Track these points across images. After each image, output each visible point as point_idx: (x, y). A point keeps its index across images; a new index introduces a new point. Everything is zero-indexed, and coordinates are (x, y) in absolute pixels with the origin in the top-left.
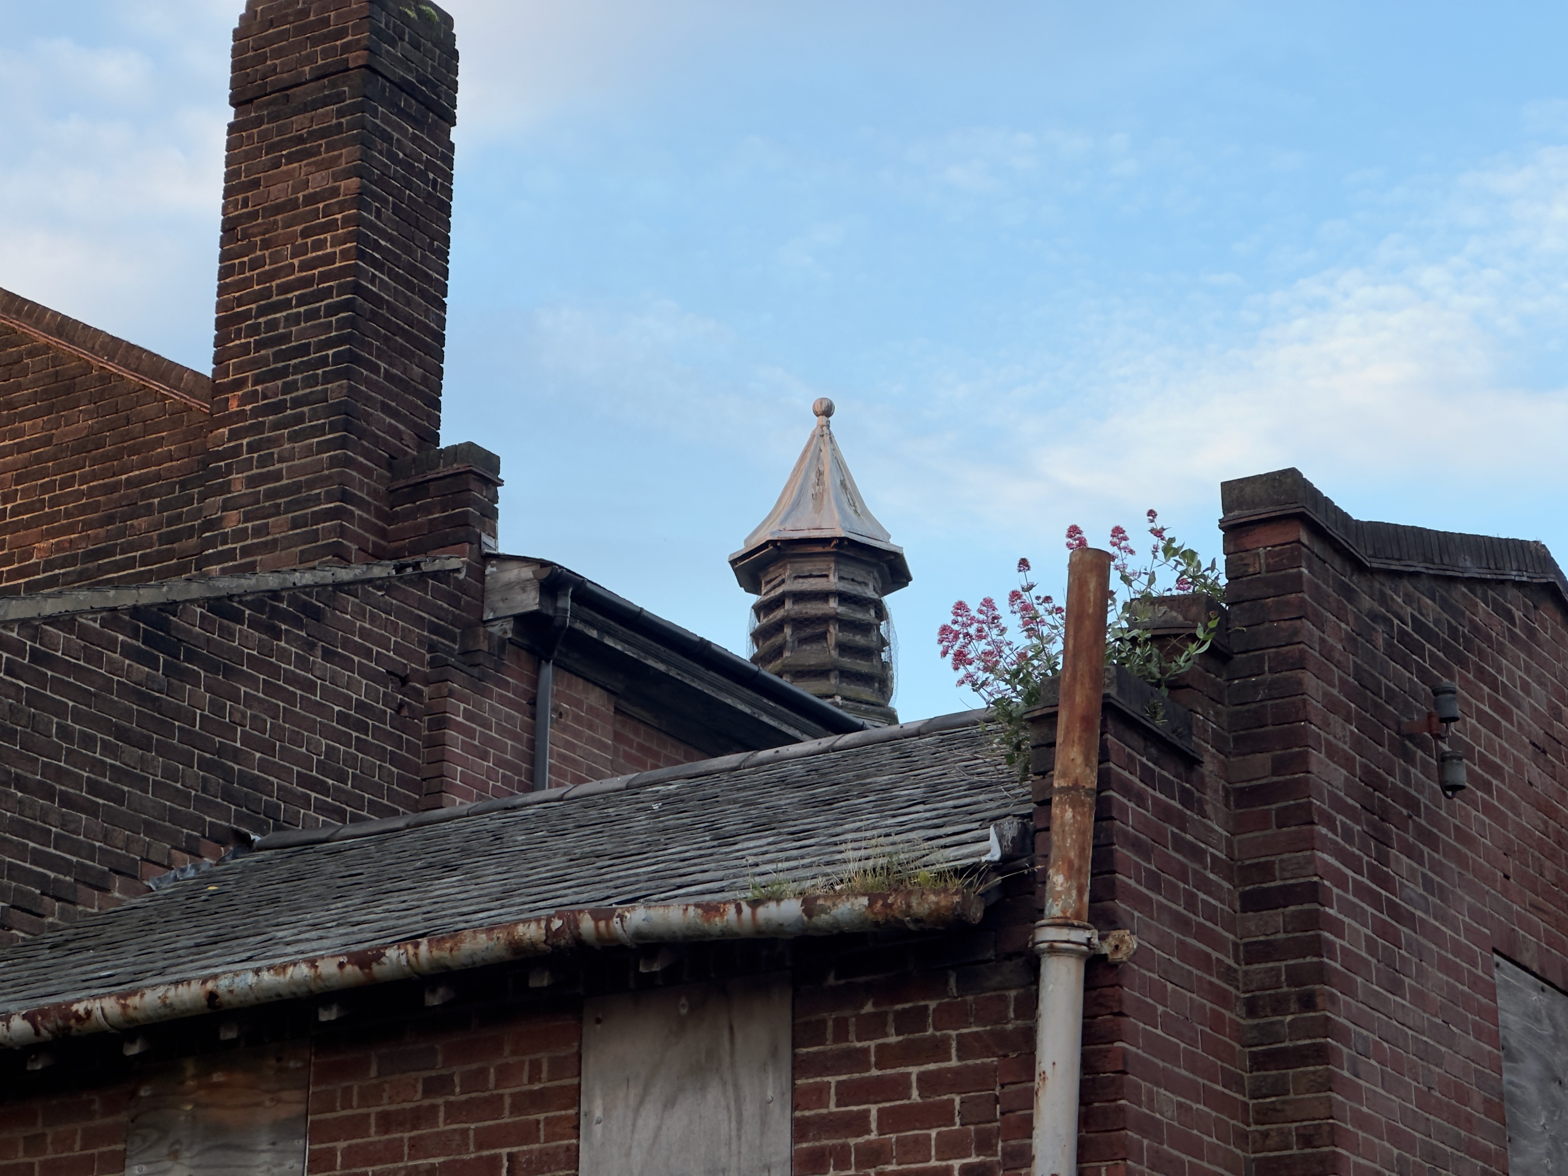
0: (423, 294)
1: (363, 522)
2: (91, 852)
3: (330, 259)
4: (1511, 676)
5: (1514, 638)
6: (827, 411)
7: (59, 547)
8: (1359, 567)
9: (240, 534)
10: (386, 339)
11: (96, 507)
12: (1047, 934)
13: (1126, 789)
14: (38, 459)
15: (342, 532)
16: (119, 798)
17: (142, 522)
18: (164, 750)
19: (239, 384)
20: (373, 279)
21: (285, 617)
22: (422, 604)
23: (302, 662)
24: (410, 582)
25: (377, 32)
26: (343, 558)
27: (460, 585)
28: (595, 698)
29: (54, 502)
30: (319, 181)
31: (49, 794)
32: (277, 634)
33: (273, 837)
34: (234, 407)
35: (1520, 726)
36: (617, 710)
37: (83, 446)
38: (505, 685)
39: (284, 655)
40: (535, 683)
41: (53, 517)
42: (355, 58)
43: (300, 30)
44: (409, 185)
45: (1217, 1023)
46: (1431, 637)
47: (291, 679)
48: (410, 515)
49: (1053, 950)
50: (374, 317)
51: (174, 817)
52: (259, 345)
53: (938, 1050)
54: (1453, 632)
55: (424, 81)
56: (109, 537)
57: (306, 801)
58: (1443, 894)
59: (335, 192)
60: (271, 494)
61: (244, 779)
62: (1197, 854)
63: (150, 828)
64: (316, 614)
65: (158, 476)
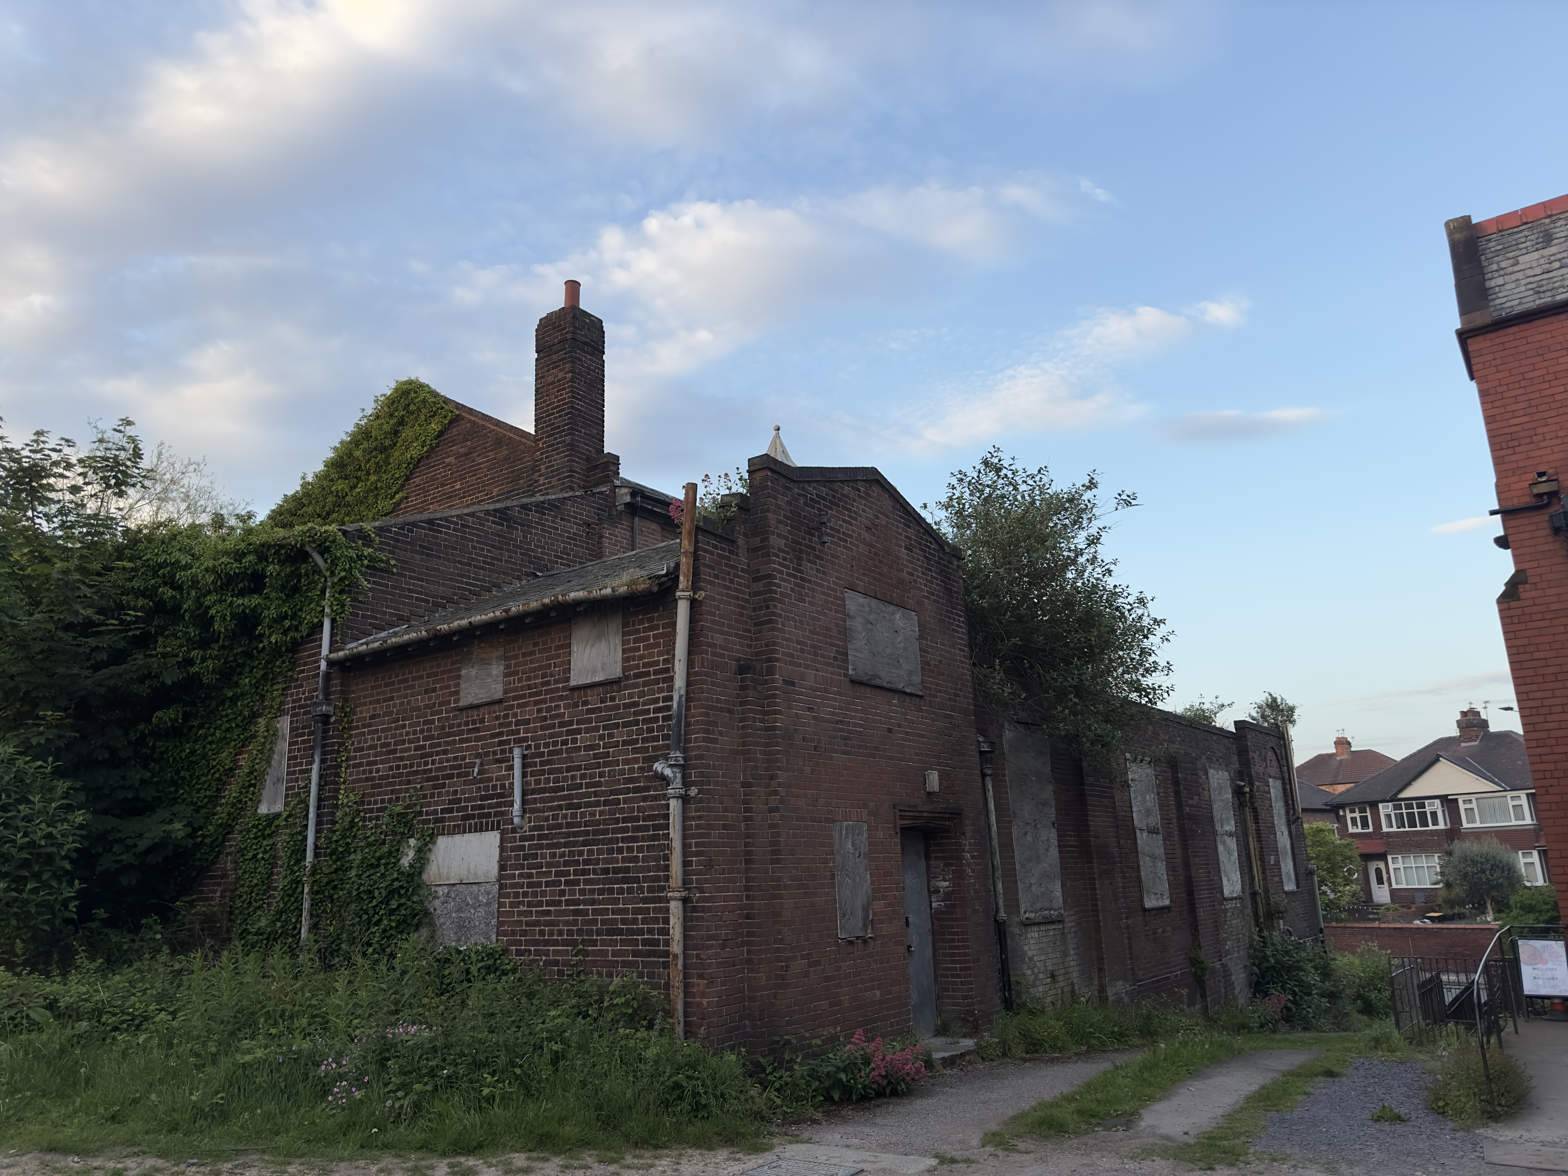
0: (596, 408)
1: (578, 478)
2: (485, 581)
3: (565, 399)
4: (858, 508)
5: (859, 496)
6: (778, 429)
7: (500, 490)
8: (792, 481)
9: (544, 484)
10: (583, 423)
11: (509, 478)
12: (678, 594)
13: (706, 551)
14: (493, 464)
15: (572, 482)
16: (494, 565)
17: (521, 481)
18: (508, 550)
19: (542, 439)
20: (578, 404)
21: (546, 509)
22: (595, 502)
23: (553, 522)
24: (589, 495)
25: (575, 327)
26: (572, 489)
27: (607, 495)
28: (654, 526)
29: (498, 477)
30: (561, 375)
31: (470, 565)
32: (545, 514)
33: (546, 573)
34: (541, 446)
35: (861, 522)
36: (662, 529)
37: (506, 459)
38: (623, 524)
39: (547, 520)
40: (633, 523)
41: (498, 481)
42: (569, 336)
43: (554, 328)
44: (589, 374)
45: (741, 614)
46: (824, 499)
47: (549, 527)
48: (593, 475)
49: (680, 598)
50: (579, 416)
51: (512, 569)
52: (547, 426)
53: (657, 627)
54: (834, 497)
55: (592, 341)
56: (513, 486)
57: (557, 563)
58: (824, 573)
59: (565, 378)
60: (552, 471)
61: (535, 557)
62: (736, 568)
63: (504, 573)
64: (557, 507)
65: (525, 467)
